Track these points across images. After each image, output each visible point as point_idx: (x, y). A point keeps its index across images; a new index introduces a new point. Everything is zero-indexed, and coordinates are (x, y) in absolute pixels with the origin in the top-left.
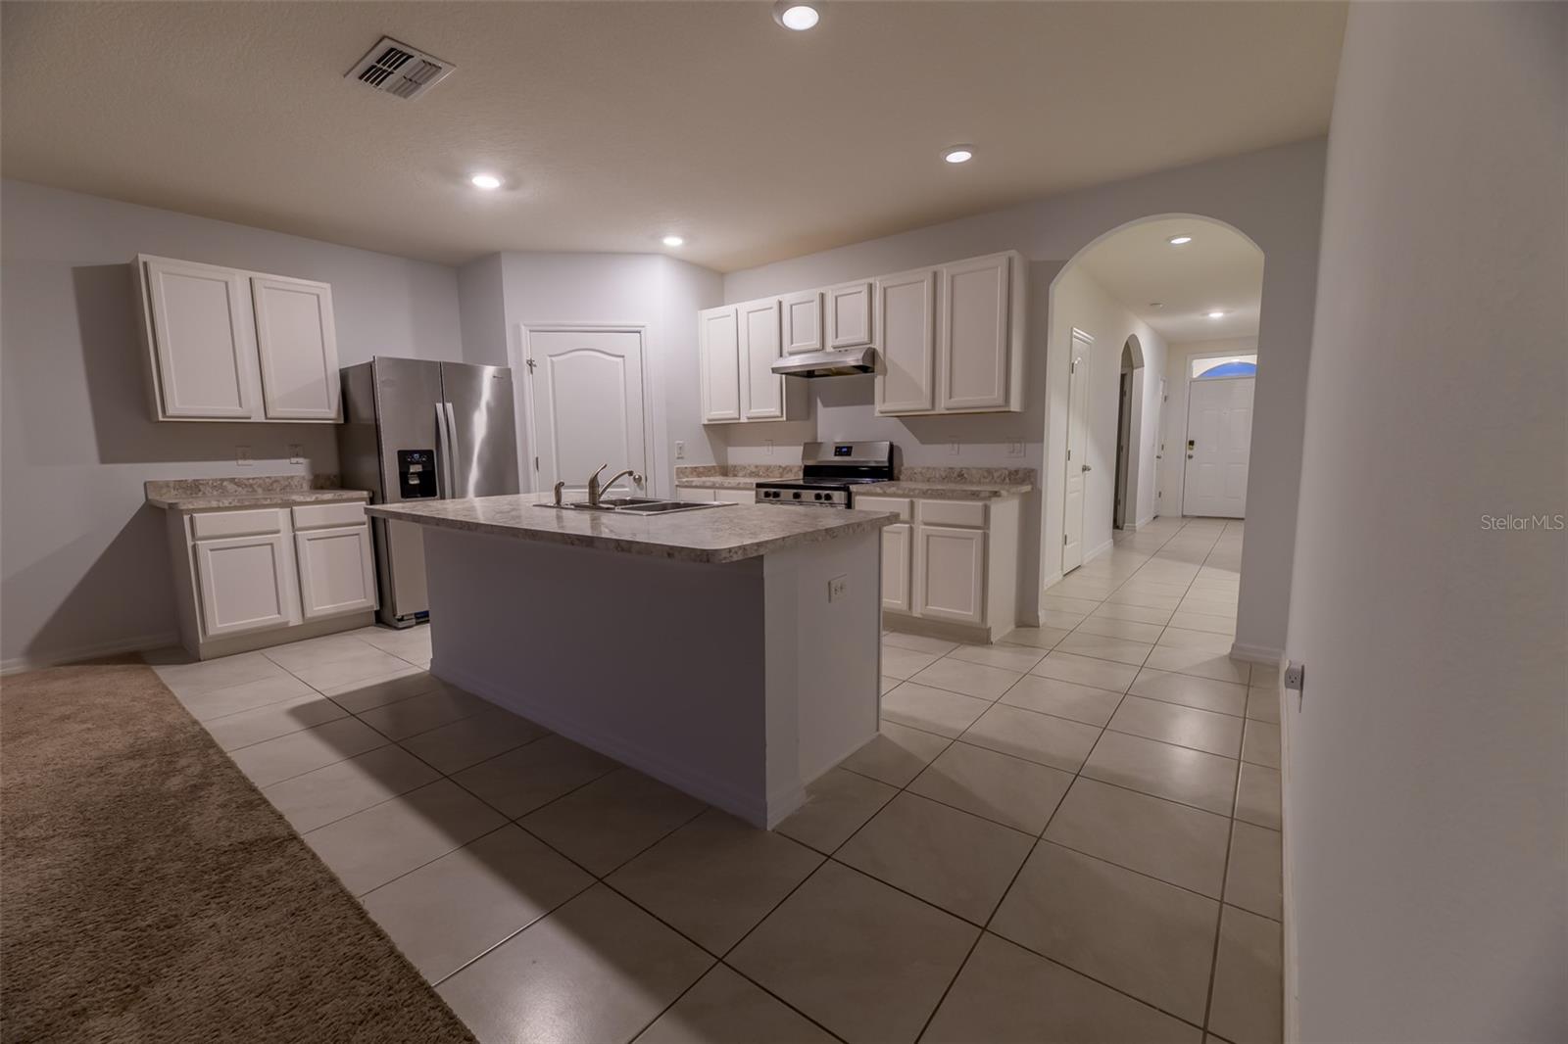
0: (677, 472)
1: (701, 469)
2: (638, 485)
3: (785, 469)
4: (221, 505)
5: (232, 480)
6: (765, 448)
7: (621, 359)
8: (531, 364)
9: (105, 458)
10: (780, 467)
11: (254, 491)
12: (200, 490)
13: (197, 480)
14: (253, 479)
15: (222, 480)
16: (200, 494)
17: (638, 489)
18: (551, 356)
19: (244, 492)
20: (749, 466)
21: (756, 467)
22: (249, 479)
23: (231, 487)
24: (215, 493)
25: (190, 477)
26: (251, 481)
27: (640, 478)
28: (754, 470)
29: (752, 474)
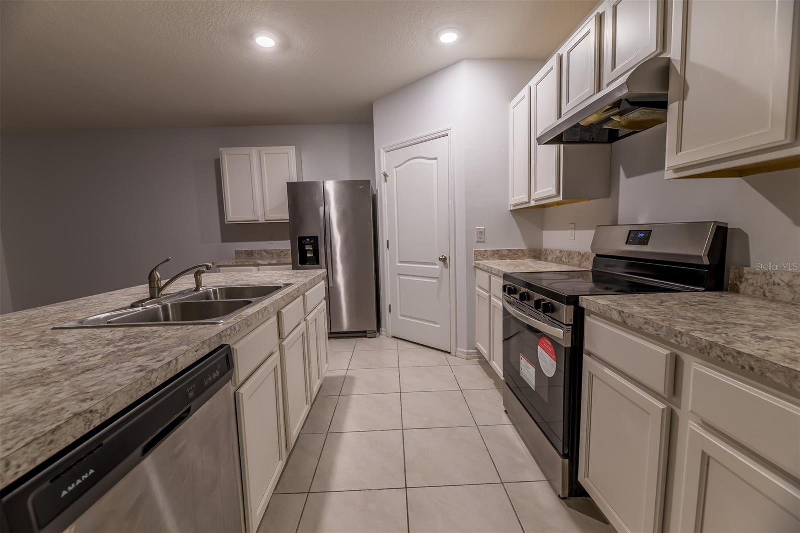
0: (475, 254)
1: (506, 253)
2: (445, 264)
3: (583, 256)
4: (229, 264)
5: (265, 251)
6: (570, 232)
7: (436, 161)
8: (386, 176)
9: (223, 242)
10: (579, 253)
11: (273, 256)
12: (253, 255)
13: (252, 251)
14: (273, 250)
15: (262, 251)
16: (253, 257)
17: (444, 268)
18: (396, 168)
19: (269, 257)
20: (556, 250)
21: (561, 252)
22: (271, 250)
23: (265, 254)
24: (259, 256)
25: (249, 249)
26: (272, 252)
27: (446, 259)
28: (559, 255)
29: (559, 261)
